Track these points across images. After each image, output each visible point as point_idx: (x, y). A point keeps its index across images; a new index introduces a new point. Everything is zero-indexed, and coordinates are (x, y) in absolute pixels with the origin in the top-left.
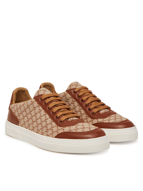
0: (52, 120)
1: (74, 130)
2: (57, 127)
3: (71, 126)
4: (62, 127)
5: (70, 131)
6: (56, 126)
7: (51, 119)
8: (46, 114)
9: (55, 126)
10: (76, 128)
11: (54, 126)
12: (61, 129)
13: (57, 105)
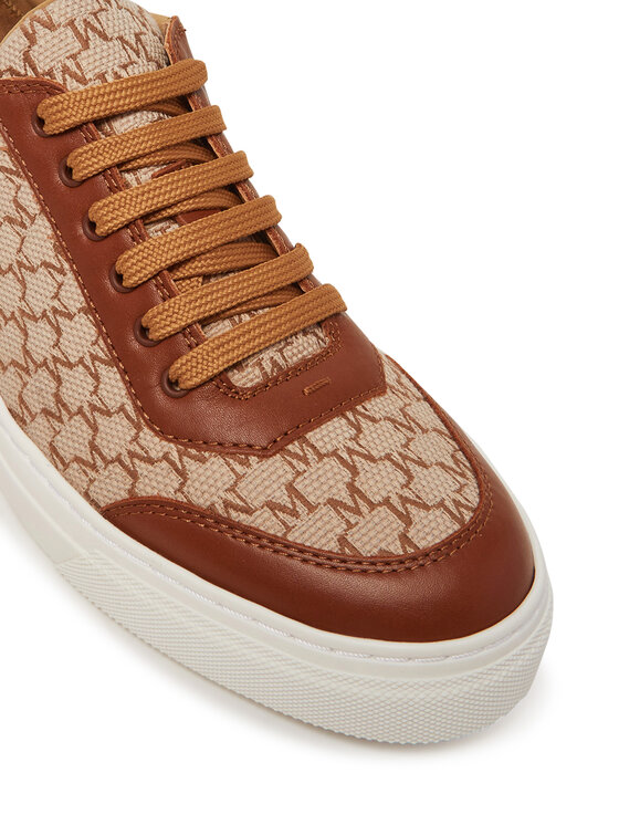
0: (101, 342)
1: (267, 513)
2: (138, 428)
3: (253, 459)
4: (176, 440)
5: (236, 508)
6: (130, 408)
7: (93, 331)
8: (66, 266)
9: (122, 409)
10: (290, 488)
11: (113, 405)
12: (166, 457)
13: (170, 206)
